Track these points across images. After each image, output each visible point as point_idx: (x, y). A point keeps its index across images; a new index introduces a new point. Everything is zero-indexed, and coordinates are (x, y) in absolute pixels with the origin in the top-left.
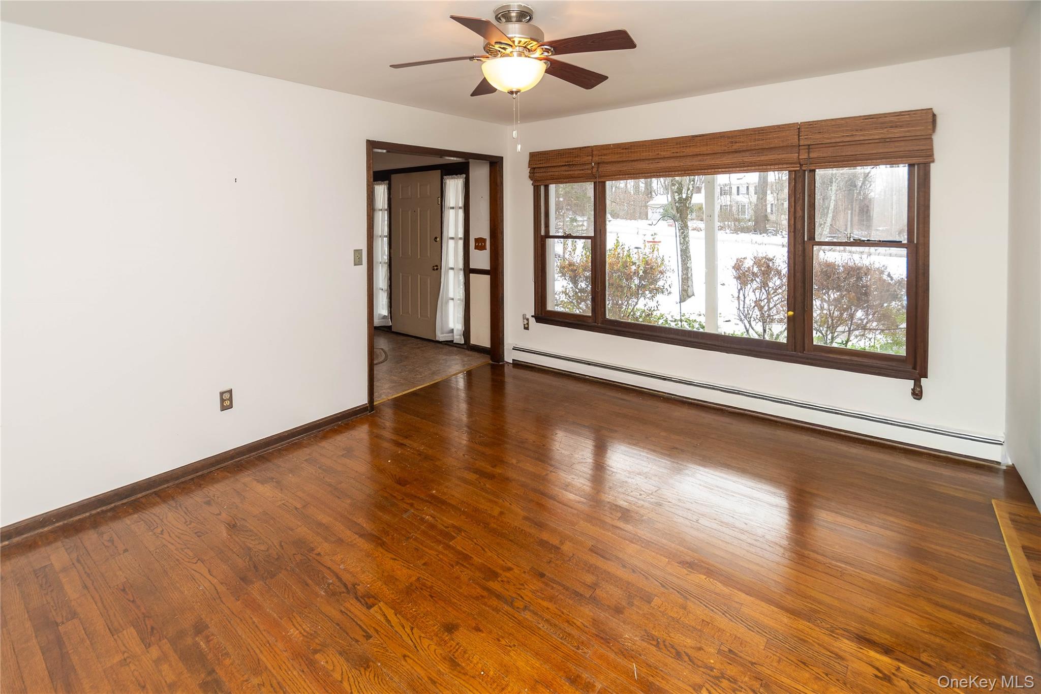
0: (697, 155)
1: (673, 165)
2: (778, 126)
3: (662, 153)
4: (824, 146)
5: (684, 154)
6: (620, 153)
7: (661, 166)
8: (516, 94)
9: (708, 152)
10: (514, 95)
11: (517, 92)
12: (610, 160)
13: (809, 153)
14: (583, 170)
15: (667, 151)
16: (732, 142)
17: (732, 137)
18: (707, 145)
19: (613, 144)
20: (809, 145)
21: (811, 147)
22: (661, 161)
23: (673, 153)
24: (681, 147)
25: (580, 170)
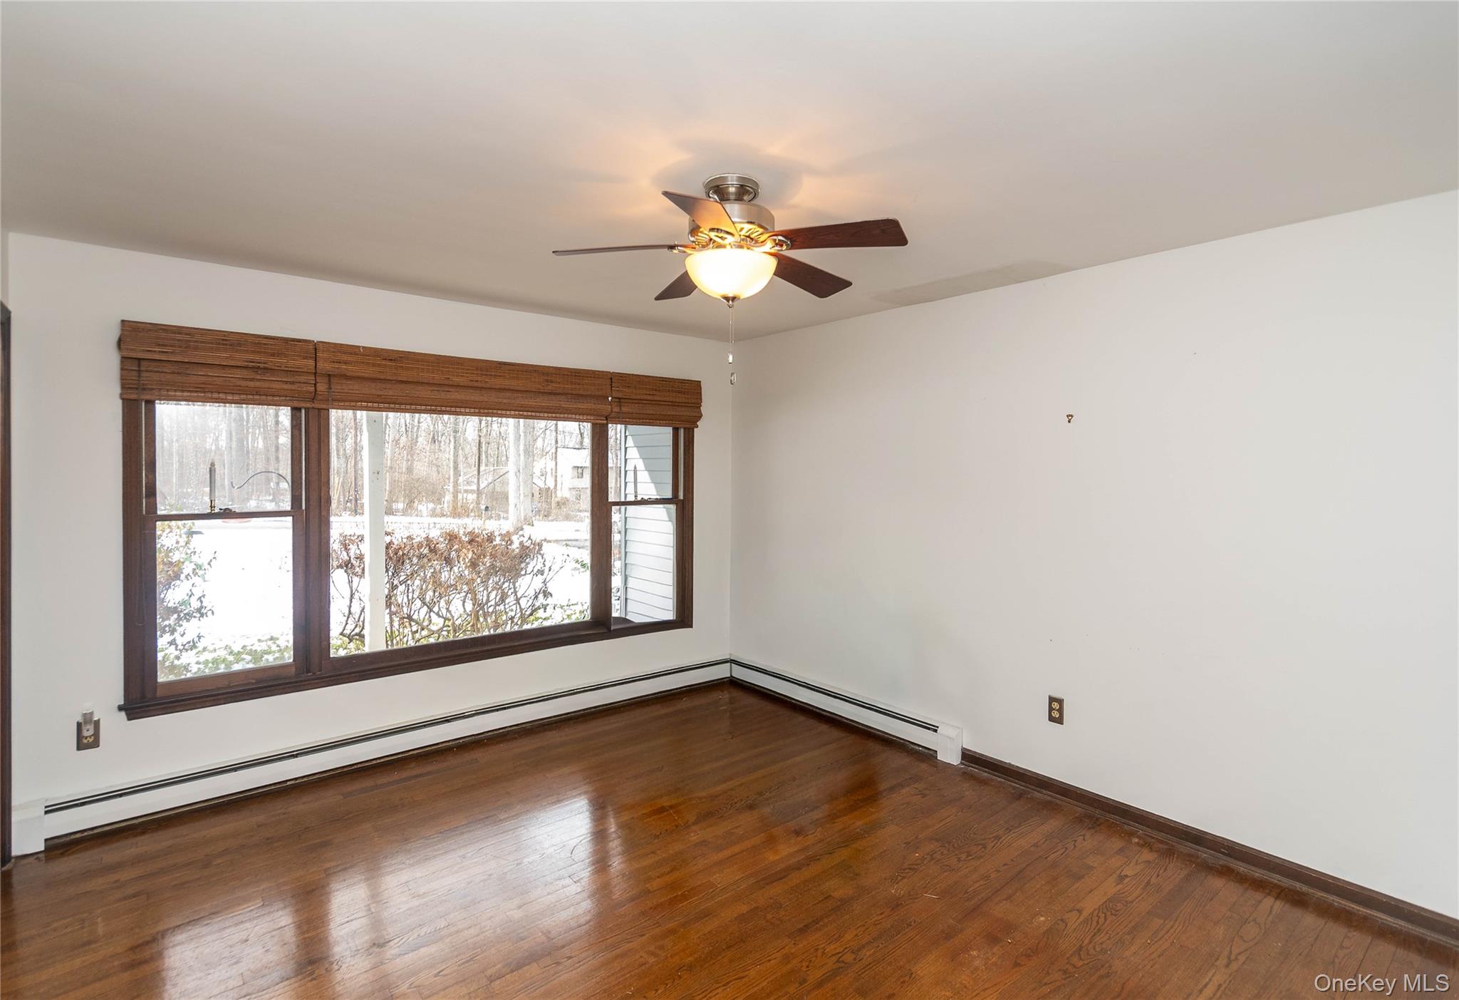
0: (505, 389)
1: (473, 398)
2: (594, 372)
3: (455, 379)
4: (631, 401)
5: (488, 386)
6: (379, 365)
7: (454, 397)
8: (733, 301)
9: (520, 388)
10: (731, 302)
11: (734, 299)
12: (357, 374)
13: (620, 406)
14: (292, 383)
15: (462, 376)
16: (547, 381)
17: (548, 374)
18: (518, 378)
19: (363, 347)
20: (620, 398)
21: (622, 400)
22: (453, 390)
23: (472, 381)
24: (482, 375)
25: (286, 382)
